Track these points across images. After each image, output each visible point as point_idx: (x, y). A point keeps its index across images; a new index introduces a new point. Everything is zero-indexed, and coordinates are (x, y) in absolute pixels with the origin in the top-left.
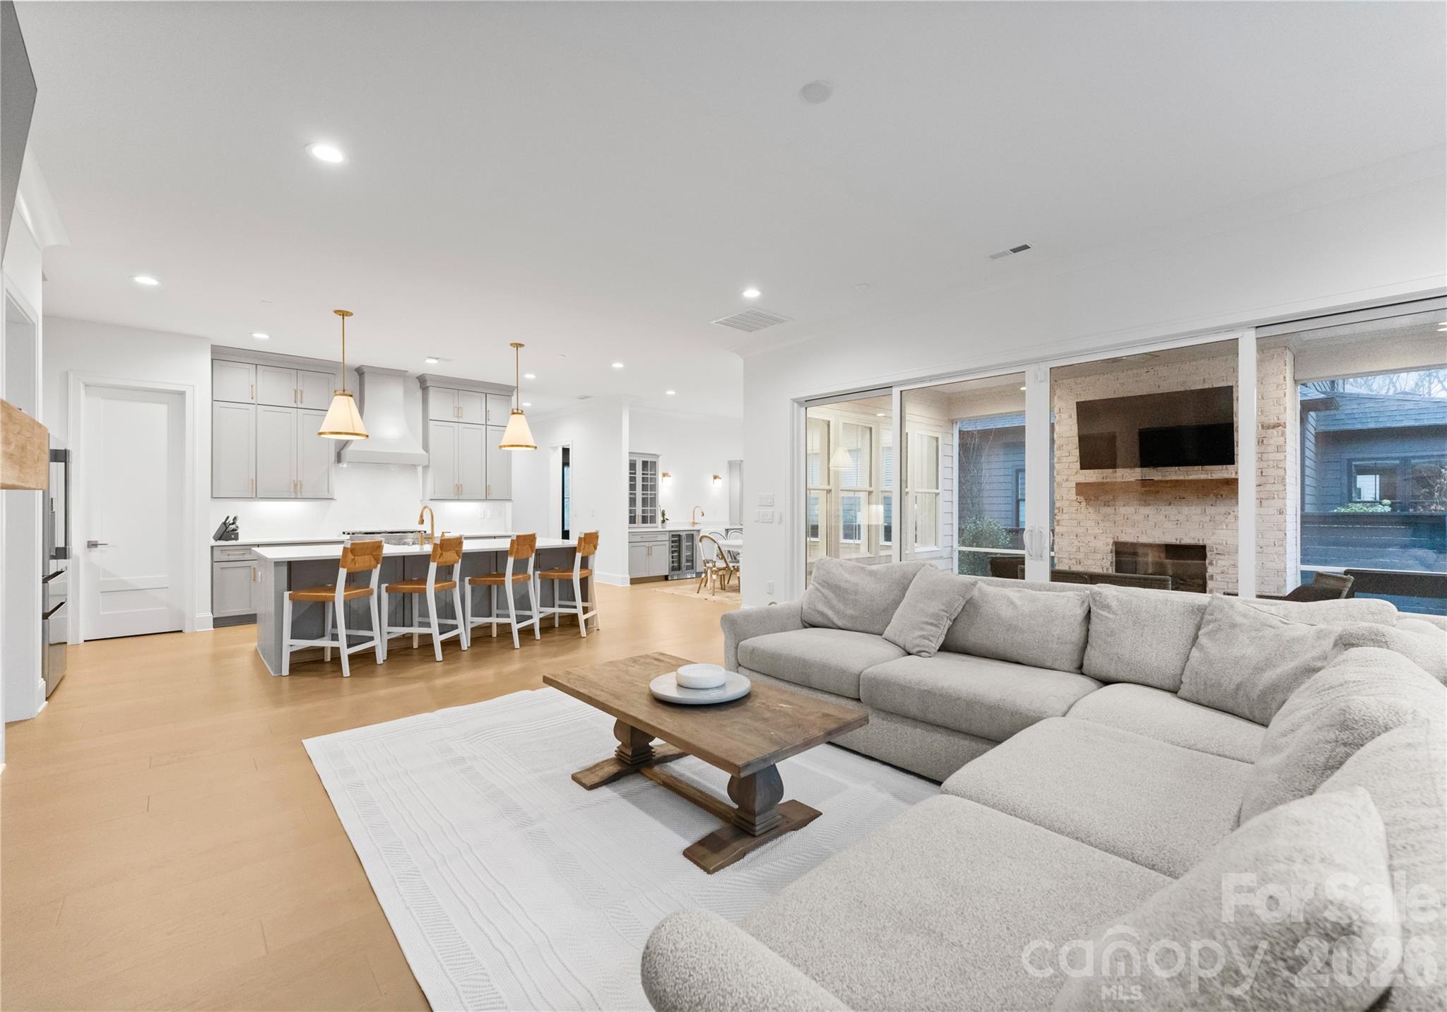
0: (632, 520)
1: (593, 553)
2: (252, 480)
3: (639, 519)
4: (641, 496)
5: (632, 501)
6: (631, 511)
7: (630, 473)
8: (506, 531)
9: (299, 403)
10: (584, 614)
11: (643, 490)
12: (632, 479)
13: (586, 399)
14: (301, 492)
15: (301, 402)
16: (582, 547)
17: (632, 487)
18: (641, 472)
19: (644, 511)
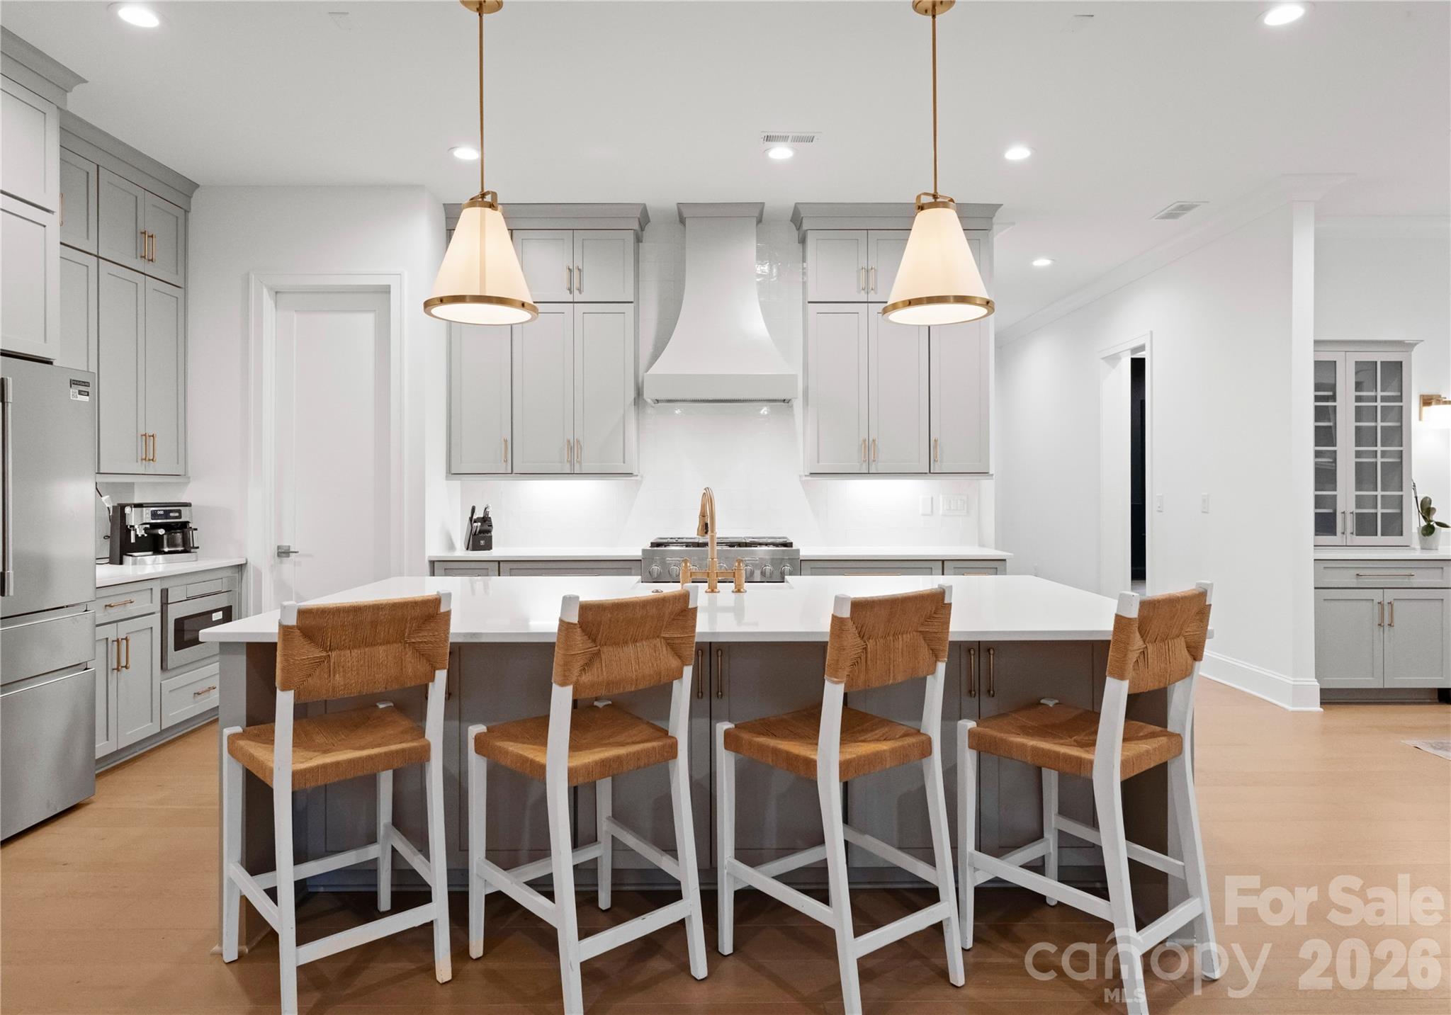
0: (1325, 524)
1: (1187, 673)
2: (506, 441)
3: (1346, 522)
4: (1352, 460)
5: (1325, 476)
6: (1319, 501)
7: (1317, 398)
8: (982, 545)
9: (576, 292)
10: (1140, 925)
11: (1357, 444)
12: (1324, 413)
13: (1188, 216)
14: (580, 462)
15: (580, 290)
16: (1133, 656)
17: (1325, 436)
18: (1353, 394)
19: (1360, 501)
